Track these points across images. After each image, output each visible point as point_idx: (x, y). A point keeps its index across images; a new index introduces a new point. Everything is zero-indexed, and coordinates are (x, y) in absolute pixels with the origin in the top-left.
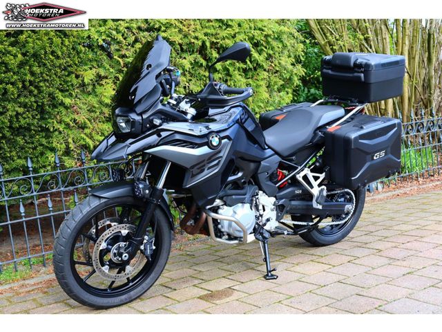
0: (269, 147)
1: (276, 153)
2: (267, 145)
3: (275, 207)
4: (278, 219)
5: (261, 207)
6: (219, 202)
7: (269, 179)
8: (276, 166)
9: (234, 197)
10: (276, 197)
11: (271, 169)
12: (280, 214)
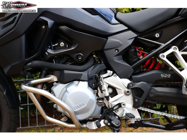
1: (130, 28)
2: (117, 20)
3: (129, 90)
4: (135, 106)
5: (105, 87)
6: (53, 78)
7: (121, 57)
8: (131, 42)
9: (66, 72)
10: (130, 79)
11: (120, 45)
12: (136, 100)
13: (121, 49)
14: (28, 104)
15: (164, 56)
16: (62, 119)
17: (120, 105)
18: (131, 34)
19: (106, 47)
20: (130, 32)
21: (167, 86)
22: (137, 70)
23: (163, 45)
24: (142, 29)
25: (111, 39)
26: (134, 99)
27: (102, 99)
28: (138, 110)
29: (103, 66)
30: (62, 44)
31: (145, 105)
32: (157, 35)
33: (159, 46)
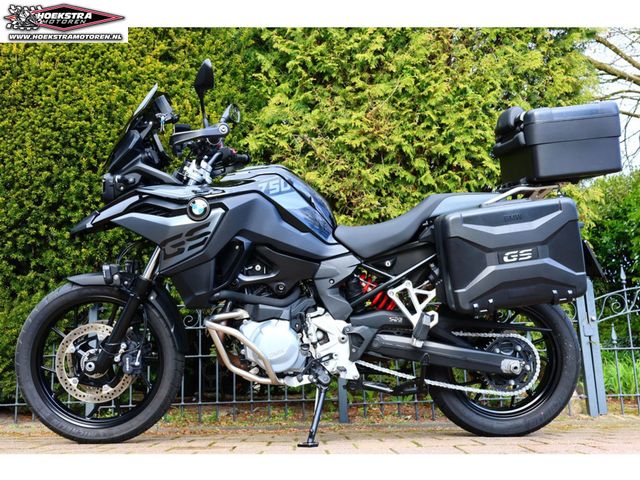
0: (340, 242)
1: (352, 252)
2: (336, 238)
3: (346, 337)
4: (352, 358)
5: (312, 330)
6: (242, 313)
7: (337, 289)
8: (350, 271)
9: (261, 306)
10: (348, 321)
11: (338, 274)
12: (354, 350)
13: (338, 279)
14: (200, 355)
15: (393, 294)
16: (252, 371)
17: (331, 356)
18: (353, 260)
19: (316, 276)
20: (352, 257)
21: (399, 334)
22: (358, 310)
23: (394, 278)
24: (367, 254)
25: (324, 265)
26: (351, 348)
27: (308, 345)
28: (357, 365)
29: (311, 301)
30: (258, 268)
31: (365, 357)
32: (388, 264)
33: (389, 278)
